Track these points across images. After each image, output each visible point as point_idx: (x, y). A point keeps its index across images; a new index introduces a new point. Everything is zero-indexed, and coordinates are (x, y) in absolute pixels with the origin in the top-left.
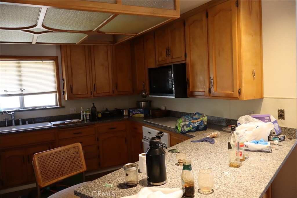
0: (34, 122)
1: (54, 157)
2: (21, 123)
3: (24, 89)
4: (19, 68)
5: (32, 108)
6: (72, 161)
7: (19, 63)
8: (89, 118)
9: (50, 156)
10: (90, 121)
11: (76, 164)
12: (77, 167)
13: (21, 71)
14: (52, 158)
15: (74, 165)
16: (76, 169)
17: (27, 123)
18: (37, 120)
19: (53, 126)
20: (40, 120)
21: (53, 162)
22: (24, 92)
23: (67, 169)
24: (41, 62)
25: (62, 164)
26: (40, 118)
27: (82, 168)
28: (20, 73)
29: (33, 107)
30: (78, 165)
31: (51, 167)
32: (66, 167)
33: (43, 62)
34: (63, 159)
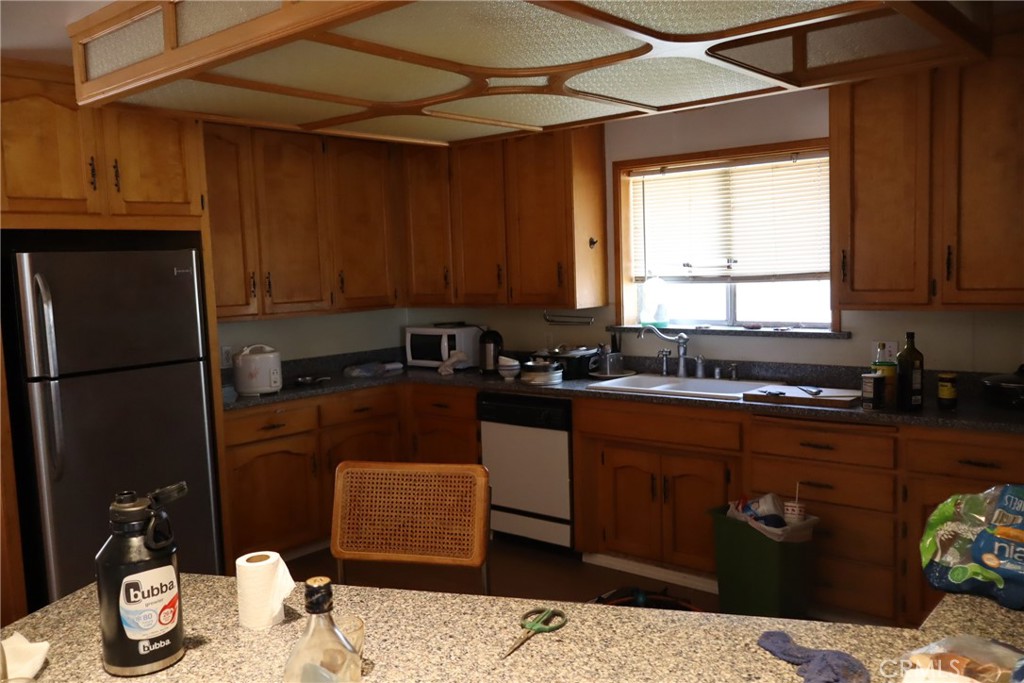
0: (737, 376)
1: (396, 486)
2: (700, 372)
3: (736, 262)
4: (726, 189)
5: (745, 327)
6: (443, 517)
7: (726, 172)
8: (871, 395)
9: (384, 481)
10: (874, 408)
11: (454, 532)
12: (454, 542)
13: (732, 200)
14: (387, 486)
15: (446, 532)
16: (450, 546)
17: (717, 377)
18: (756, 371)
19: (741, 401)
20: (763, 373)
21: (387, 500)
22: (736, 271)
23: (422, 534)
24: (791, 162)
25: (410, 515)
26: (764, 363)
27: (466, 552)
28: (727, 207)
29: (748, 325)
30: (458, 537)
31: (378, 513)
32: (422, 530)
33: (799, 161)
34: (419, 501)
